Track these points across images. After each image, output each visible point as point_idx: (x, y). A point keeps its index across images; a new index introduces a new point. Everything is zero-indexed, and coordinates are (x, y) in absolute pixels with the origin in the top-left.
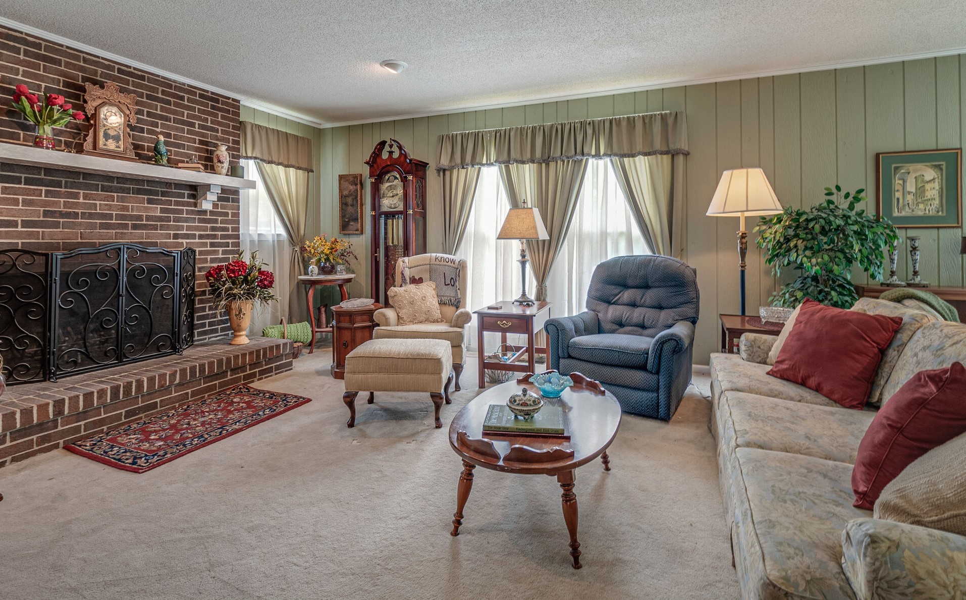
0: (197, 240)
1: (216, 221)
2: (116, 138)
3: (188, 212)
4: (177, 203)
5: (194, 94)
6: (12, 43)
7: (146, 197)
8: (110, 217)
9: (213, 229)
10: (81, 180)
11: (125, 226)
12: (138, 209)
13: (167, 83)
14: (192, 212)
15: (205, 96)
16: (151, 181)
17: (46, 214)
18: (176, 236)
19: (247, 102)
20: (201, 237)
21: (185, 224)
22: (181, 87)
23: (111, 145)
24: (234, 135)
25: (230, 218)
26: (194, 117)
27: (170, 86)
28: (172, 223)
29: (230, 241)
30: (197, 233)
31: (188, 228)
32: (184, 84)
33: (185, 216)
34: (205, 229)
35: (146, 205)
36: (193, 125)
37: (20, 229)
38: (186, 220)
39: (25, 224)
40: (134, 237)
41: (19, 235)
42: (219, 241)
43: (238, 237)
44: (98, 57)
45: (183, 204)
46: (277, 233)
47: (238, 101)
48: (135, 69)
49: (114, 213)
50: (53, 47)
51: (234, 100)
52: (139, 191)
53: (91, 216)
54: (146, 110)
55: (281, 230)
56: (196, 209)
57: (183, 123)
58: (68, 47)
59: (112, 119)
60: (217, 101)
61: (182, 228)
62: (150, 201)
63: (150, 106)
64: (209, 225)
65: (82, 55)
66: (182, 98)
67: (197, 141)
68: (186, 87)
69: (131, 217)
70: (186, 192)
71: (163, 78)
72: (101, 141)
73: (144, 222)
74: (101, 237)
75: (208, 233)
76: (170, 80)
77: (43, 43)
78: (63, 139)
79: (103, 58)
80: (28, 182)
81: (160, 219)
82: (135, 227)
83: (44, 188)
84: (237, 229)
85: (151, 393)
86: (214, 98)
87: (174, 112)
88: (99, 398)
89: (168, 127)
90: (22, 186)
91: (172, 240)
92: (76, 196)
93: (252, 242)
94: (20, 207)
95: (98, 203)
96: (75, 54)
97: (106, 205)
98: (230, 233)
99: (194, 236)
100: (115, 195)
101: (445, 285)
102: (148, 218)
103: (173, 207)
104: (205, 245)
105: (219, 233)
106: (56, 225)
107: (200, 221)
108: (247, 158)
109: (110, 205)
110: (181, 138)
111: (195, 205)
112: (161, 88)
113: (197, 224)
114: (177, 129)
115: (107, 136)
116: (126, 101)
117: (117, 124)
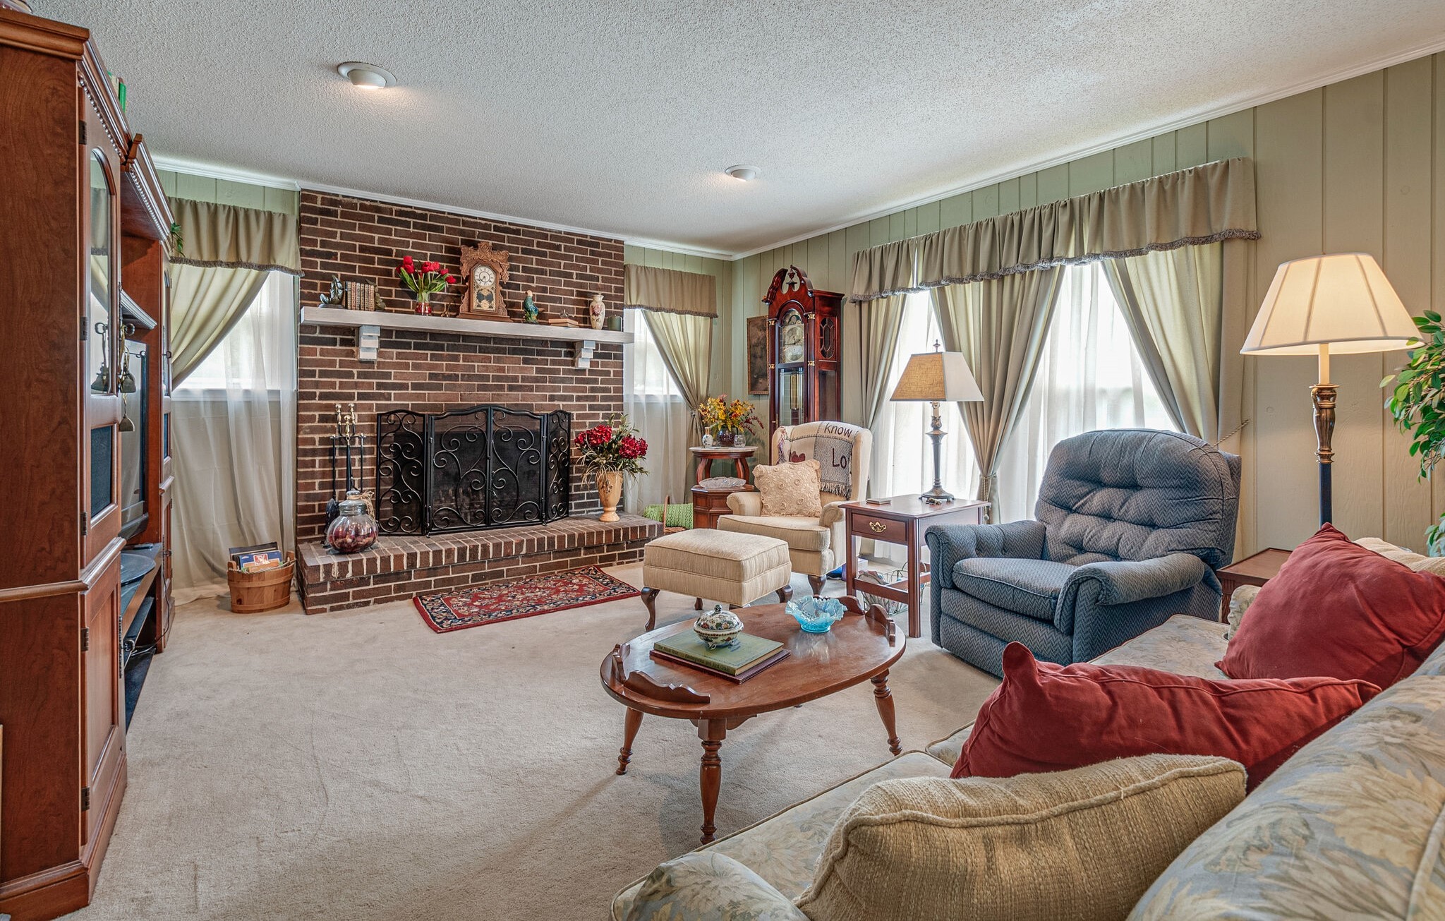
0: (575, 403)
1: (596, 381)
2: (490, 298)
3: (565, 372)
4: (553, 362)
5: (572, 241)
6: (404, 219)
7: (522, 357)
8: (487, 378)
9: (593, 390)
10: (461, 343)
11: (501, 388)
12: (514, 370)
13: (542, 234)
14: (569, 372)
15: (583, 241)
16: (527, 341)
17: (432, 376)
18: (552, 398)
19: (629, 241)
20: (579, 399)
21: (562, 385)
22: (557, 236)
23: (486, 305)
24: (616, 281)
25: (612, 376)
26: (572, 267)
27: (546, 237)
28: (548, 384)
29: (612, 403)
30: (575, 394)
31: (565, 389)
32: (560, 232)
33: (561, 376)
34: (584, 390)
35: (522, 365)
36: (570, 275)
37: (410, 391)
38: (563, 380)
39: (415, 386)
40: (509, 399)
41: (410, 397)
42: (599, 403)
43: (621, 399)
44: (476, 218)
45: (560, 363)
46: (671, 393)
47: (622, 242)
48: (510, 224)
49: (491, 374)
50: (437, 216)
51: (616, 241)
52: (514, 351)
53: (470, 378)
54: (521, 265)
55: (675, 391)
56: (573, 368)
57: (560, 274)
58: (449, 213)
59: (484, 278)
60: (597, 245)
61: (558, 389)
62: (526, 361)
63: (525, 261)
64: (588, 386)
65: (461, 218)
66: (558, 248)
67: (575, 293)
68: (563, 235)
69: (507, 379)
70: (563, 350)
71: (538, 228)
72: (475, 301)
73: (520, 383)
74: (479, 399)
75: (587, 394)
76: (546, 230)
77: (429, 213)
78: (445, 304)
79: (480, 219)
80: (417, 347)
81: (536, 380)
82: (511, 388)
83: (429, 352)
84: (621, 390)
85: (497, 560)
86: (594, 242)
87: (550, 264)
88: (448, 556)
89: (544, 281)
90: (412, 351)
91: (548, 402)
92: (456, 358)
93: (637, 405)
94: (410, 371)
95: (476, 364)
96: (454, 219)
97: (483, 366)
98: (612, 394)
99: (571, 398)
100: (492, 355)
101: (834, 466)
102: (524, 379)
103: (549, 366)
104: (583, 407)
105: (600, 394)
106: (439, 387)
107: (578, 381)
108: (631, 307)
109: (487, 367)
110: (558, 291)
111: (573, 363)
112: (536, 240)
113: (574, 385)
114: (553, 282)
115: (480, 297)
116: (498, 258)
117: (490, 283)
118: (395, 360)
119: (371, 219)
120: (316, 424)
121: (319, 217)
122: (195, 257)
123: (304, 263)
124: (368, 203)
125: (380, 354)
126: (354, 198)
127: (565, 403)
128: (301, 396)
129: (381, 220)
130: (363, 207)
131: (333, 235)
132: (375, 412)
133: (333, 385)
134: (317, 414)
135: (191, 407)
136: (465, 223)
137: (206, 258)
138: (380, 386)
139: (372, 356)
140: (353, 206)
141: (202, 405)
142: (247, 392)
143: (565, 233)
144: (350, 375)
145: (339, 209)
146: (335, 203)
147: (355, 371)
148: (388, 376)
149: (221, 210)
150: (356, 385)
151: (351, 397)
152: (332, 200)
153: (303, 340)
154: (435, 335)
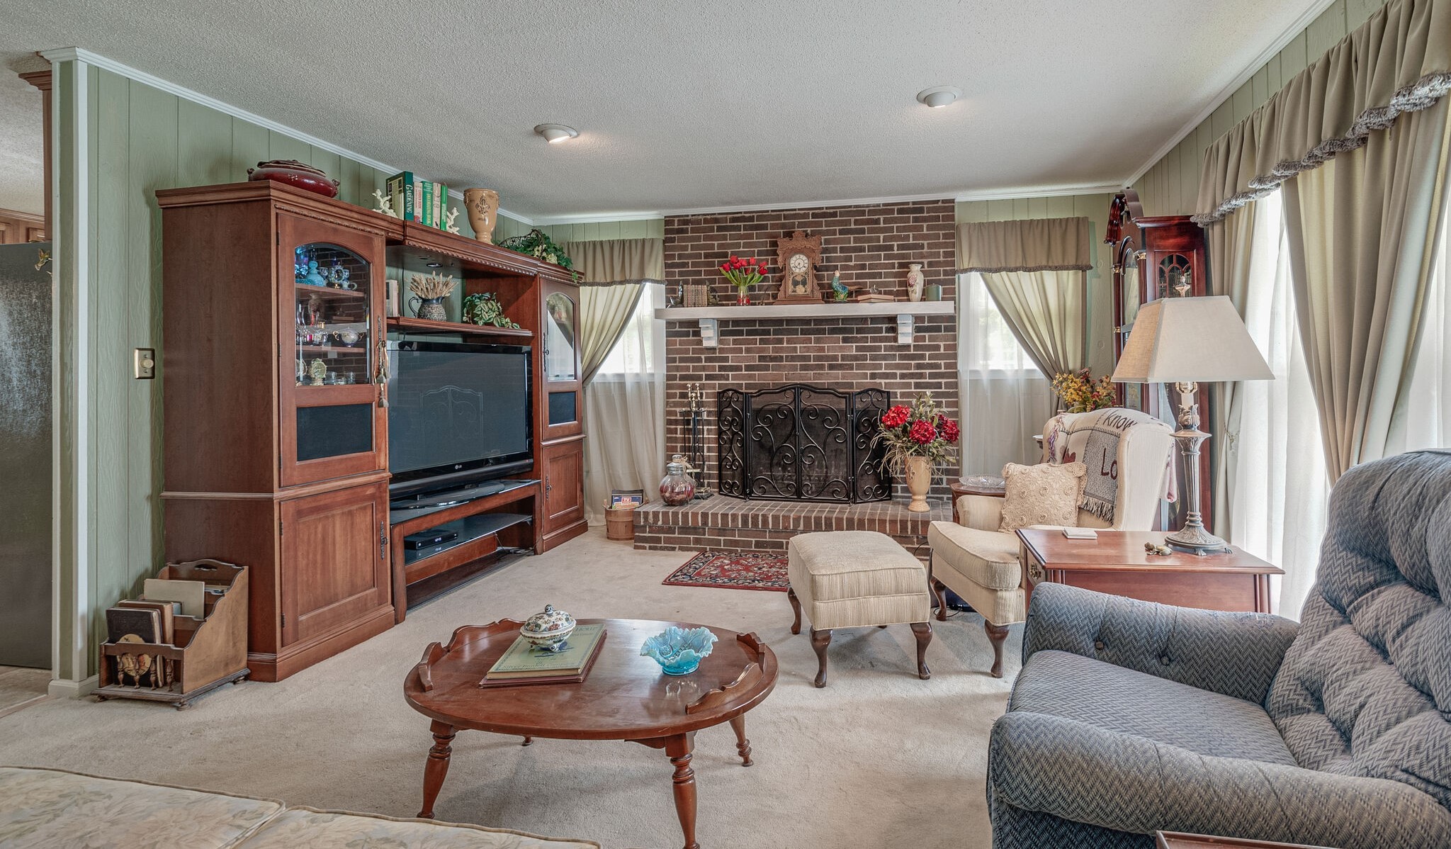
0: (898, 380)
1: (922, 357)
3: (886, 348)
4: (874, 340)
5: (892, 211)
6: (735, 224)
7: (841, 336)
8: (808, 358)
9: (919, 366)
10: (785, 327)
11: (822, 367)
12: (834, 349)
13: (859, 211)
14: (892, 348)
15: (904, 209)
17: (761, 358)
18: (873, 376)
19: (960, 197)
20: (903, 376)
21: (883, 362)
22: (876, 210)
23: (800, 290)
24: (945, 245)
25: (942, 351)
26: (893, 238)
27: (863, 213)
28: (868, 362)
29: (943, 381)
30: (898, 372)
31: (887, 366)
32: (879, 205)
33: (883, 353)
34: (908, 367)
35: (841, 344)
36: (891, 248)
37: (744, 372)
38: (885, 358)
39: (748, 368)
40: (828, 378)
41: (743, 377)
42: (927, 380)
43: (955, 375)
44: (795, 210)
45: (881, 340)
46: (1025, 367)
47: (953, 201)
48: (827, 208)
49: (812, 354)
50: (763, 215)
51: (944, 201)
52: (833, 331)
53: (793, 358)
54: (839, 246)
55: (1030, 364)
56: (896, 344)
57: (880, 248)
58: (772, 211)
59: (799, 265)
60: (921, 210)
61: (880, 366)
62: (845, 340)
63: (843, 241)
64: (913, 362)
65: (782, 213)
66: (877, 222)
67: (896, 265)
68: (882, 207)
69: (827, 358)
70: (884, 326)
71: (855, 207)
72: (790, 288)
73: (840, 362)
74: (801, 377)
75: (912, 371)
76: (863, 206)
77: (755, 215)
78: (770, 292)
79: (799, 209)
80: (749, 333)
81: (856, 358)
82: (831, 367)
83: (758, 337)
84: (955, 365)
86: (917, 208)
87: (869, 240)
89: (863, 258)
90: (745, 337)
91: (869, 381)
92: (781, 341)
93: (975, 383)
94: (744, 354)
95: (798, 346)
96: (776, 215)
97: (805, 347)
98: (943, 370)
99: (894, 376)
100: (813, 336)
102: (844, 358)
103: (869, 344)
104: (908, 385)
105: (927, 371)
106: (766, 368)
107: (902, 357)
108: (965, 271)
109: (808, 347)
110: (877, 266)
111: (896, 340)
112: (853, 219)
113: (897, 362)
114: (872, 258)
115: (795, 283)
116: (810, 244)
117: (804, 269)
118: (731, 346)
119: (712, 230)
120: (677, 400)
121: (676, 236)
122: (603, 281)
123: (667, 274)
124: (709, 217)
125: (720, 342)
126: (699, 215)
127: (887, 381)
128: (669, 378)
129: (720, 229)
130: (706, 221)
131: (685, 248)
132: (717, 390)
133: (687, 368)
134: (678, 391)
135: (606, 385)
136: (786, 217)
137: (608, 281)
138: (721, 368)
139: (713, 343)
140: (698, 222)
141: (612, 385)
142: (637, 375)
143: (884, 205)
144: (699, 360)
145: (689, 227)
146: (686, 222)
147: (703, 356)
148: (726, 359)
149: (616, 243)
150: (704, 368)
151: (699, 378)
152: (685, 220)
153: (669, 335)
154: (763, 322)
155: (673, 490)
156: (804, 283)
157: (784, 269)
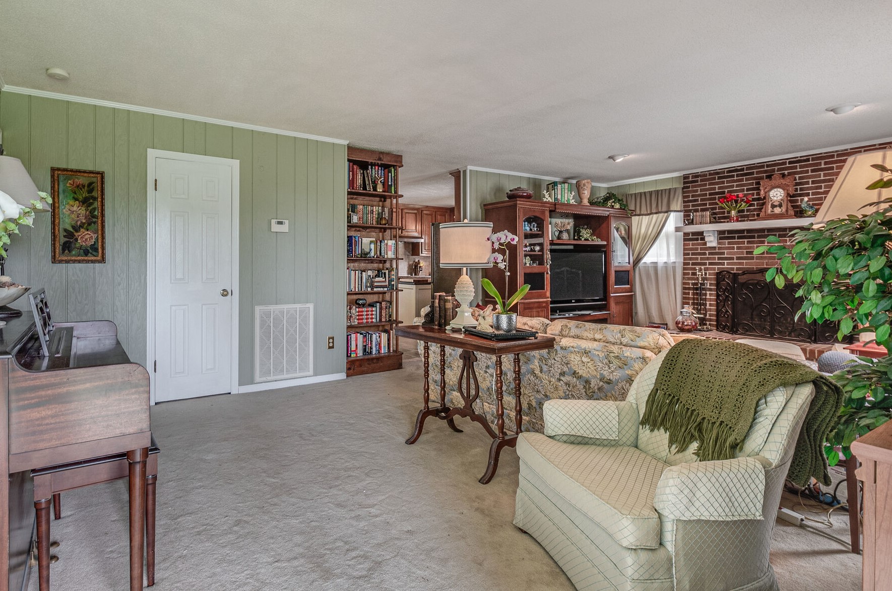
6: (731, 174)
10: (766, 233)
13: (828, 156)
17: (748, 253)
23: (777, 210)
27: (832, 157)
32: (847, 150)
37: (735, 261)
39: (738, 258)
41: (735, 264)
44: (775, 161)
48: (801, 157)
50: (750, 167)
54: (811, 180)
58: (758, 163)
59: (777, 195)
65: (765, 164)
71: (825, 153)
72: (770, 209)
76: (833, 152)
77: (745, 167)
78: (755, 213)
79: (779, 160)
80: (739, 238)
83: (746, 240)
90: (736, 240)
94: (735, 250)
96: (761, 165)
115: (773, 206)
116: (787, 181)
117: (781, 197)
118: (727, 246)
119: (714, 179)
120: (690, 276)
121: (690, 185)
122: (645, 213)
123: (685, 206)
124: (712, 172)
125: (719, 243)
126: (706, 171)
128: (685, 264)
129: (719, 178)
130: (710, 174)
131: (697, 191)
132: (717, 271)
133: (697, 259)
134: (690, 272)
135: (646, 267)
136: (768, 166)
137: (649, 213)
138: (719, 259)
139: (714, 244)
140: (705, 175)
141: (650, 268)
142: (665, 263)
143: (851, 149)
144: (705, 254)
145: (699, 179)
146: (697, 176)
147: (707, 252)
148: (723, 253)
149: (653, 193)
150: (708, 259)
151: (705, 264)
152: (696, 176)
153: (685, 240)
154: (749, 231)
155: (683, 323)
156: (780, 206)
157: (765, 198)
